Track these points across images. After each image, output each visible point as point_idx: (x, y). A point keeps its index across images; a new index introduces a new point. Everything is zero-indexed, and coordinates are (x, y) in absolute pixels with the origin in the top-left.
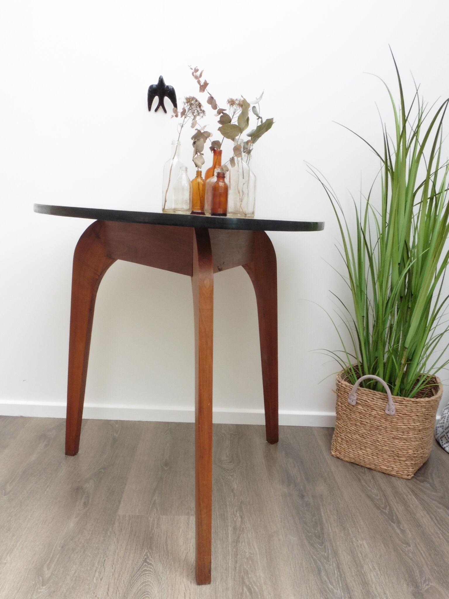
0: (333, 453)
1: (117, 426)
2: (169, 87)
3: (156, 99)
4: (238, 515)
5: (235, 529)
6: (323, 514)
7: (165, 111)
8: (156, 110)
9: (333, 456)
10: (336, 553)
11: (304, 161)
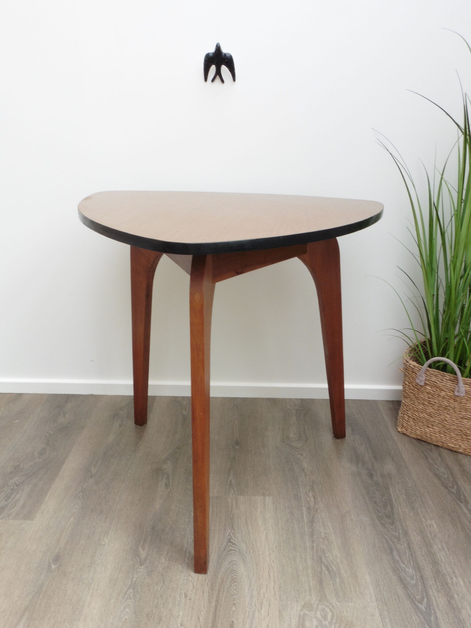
0: (399, 430)
1: (184, 402)
2: (226, 54)
3: (213, 69)
4: (311, 495)
5: (309, 509)
6: (392, 494)
7: (223, 81)
8: (213, 80)
9: (399, 432)
10: (406, 533)
11: (372, 128)
